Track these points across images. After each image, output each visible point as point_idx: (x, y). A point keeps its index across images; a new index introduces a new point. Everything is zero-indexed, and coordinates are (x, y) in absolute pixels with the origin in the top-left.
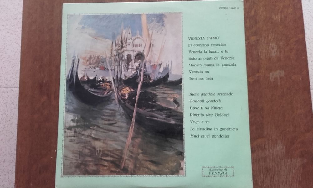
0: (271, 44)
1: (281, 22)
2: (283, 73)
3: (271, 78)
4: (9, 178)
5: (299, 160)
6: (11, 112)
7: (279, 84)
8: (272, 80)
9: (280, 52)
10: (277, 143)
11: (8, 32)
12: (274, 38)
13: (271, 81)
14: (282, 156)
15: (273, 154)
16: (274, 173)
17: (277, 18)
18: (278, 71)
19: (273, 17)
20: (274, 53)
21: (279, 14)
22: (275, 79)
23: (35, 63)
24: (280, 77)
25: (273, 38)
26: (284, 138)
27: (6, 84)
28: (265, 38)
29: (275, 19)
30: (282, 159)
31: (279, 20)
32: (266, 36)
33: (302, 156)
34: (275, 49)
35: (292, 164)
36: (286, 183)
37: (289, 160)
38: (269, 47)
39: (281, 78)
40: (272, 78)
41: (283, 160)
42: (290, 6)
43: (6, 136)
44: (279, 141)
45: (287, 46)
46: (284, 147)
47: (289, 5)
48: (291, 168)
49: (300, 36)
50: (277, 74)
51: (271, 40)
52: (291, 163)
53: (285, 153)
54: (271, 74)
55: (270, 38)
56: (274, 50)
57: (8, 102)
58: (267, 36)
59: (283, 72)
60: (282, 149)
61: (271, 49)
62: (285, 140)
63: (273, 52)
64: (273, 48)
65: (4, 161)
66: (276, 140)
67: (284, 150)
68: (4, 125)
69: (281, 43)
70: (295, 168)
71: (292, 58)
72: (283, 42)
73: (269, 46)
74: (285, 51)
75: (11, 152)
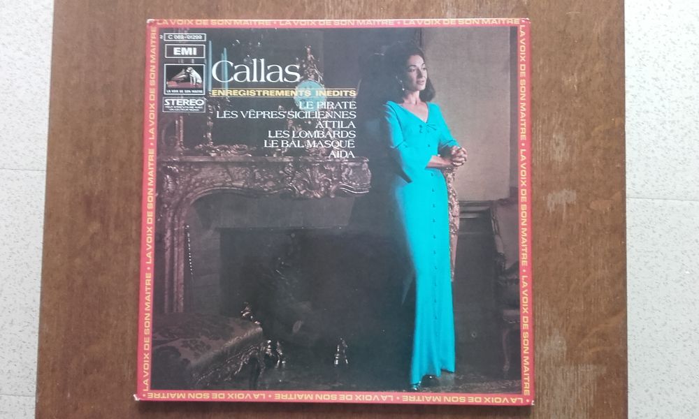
0: (554, 136)
1: (578, 91)
2: (573, 196)
3: (548, 205)
4: (21, 358)
5: (592, 367)
6: (25, 222)
7: (564, 216)
8: (551, 209)
9: (572, 152)
10: (550, 334)
11: (19, 49)
12: (561, 124)
13: (548, 212)
14: (559, 359)
15: (542, 355)
16: (541, 391)
17: (571, 81)
18: (565, 191)
19: (564, 78)
20: (560, 155)
21: (575, 74)
22: (556, 206)
23: (77, 154)
24: (566, 203)
25: (559, 122)
26: (565, 325)
27: (15, 163)
28: (544, 121)
29: (566, 83)
30: (559, 366)
31: (575, 86)
32: (546, 118)
33: (597, 360)
34: (563, 146)
35: (578, 375)
36: (564, 411)
37: (573, 368)
38: (549, 143)
39: (568, 205)
40: (551, 204)
41: (562, 367)
42: (601, 56)
43: (16, 271)
44: (555, 330)
45: (587, 139)
46: (565, 342)
47: (599, 54)
48: (576, 384)
49: (614, 122)
50: (561, 197)
51: (554, 127)
52: (576, 373)
53: (565, 354)
54: (550, 197)
55: (553, 121)
56: (559, 148)
57: (18, 201)
58: (548, 118)
59: (575, 194)
60: (561, 345)
61: (554, 145)
62: (567, 329)
63: (557, 152)
64: (558, 144)
65: (12, 323)
66: (550, 328)
67: (565, 349)
68: (11, 249)
69: (575, 134)
70: (582, 384)
71: (594, 165)
72: (579, 131)
73: (550, 138)
74: (581, 153)
75: (26, 304)
